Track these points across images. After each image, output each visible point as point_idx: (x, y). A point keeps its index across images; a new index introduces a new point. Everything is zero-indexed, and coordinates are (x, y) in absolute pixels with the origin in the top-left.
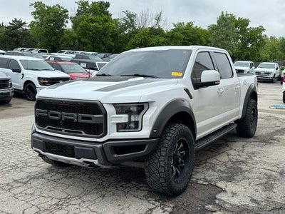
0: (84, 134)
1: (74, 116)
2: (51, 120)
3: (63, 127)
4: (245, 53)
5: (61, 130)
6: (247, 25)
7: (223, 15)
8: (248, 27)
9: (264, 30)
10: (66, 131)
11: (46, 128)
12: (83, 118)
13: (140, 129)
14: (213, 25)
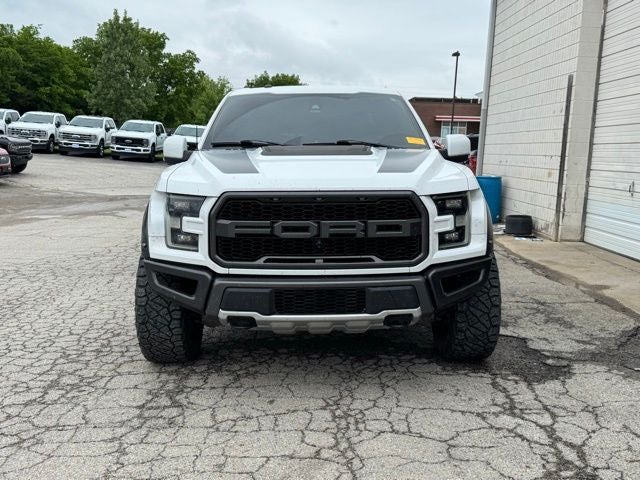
0: (378, 261)
1: (355, 227)
2: (279, 240)
3: (319, 253)
4: (165, 107)
5: (313, 261)
6: (162, 46)
7: (117, 18)
8: (165, 51)
9: (197, 60)
10: (325, 261)
11: (261, 261)
12: (380, 228)
13: (466, 241)
14: (85, 39)
